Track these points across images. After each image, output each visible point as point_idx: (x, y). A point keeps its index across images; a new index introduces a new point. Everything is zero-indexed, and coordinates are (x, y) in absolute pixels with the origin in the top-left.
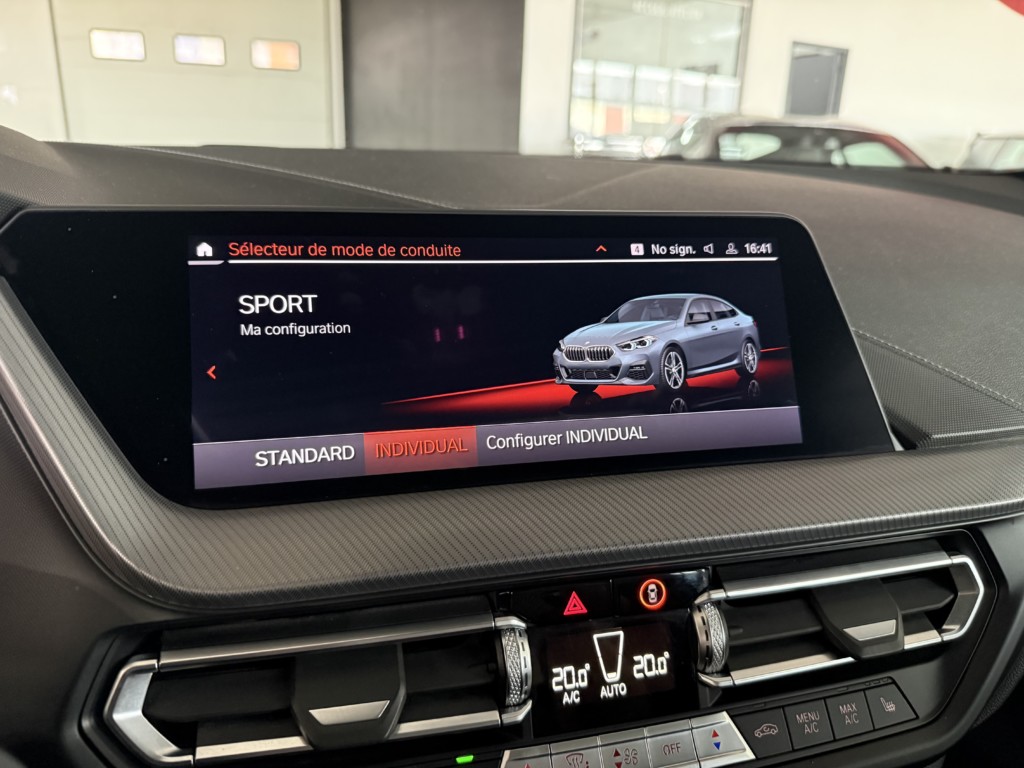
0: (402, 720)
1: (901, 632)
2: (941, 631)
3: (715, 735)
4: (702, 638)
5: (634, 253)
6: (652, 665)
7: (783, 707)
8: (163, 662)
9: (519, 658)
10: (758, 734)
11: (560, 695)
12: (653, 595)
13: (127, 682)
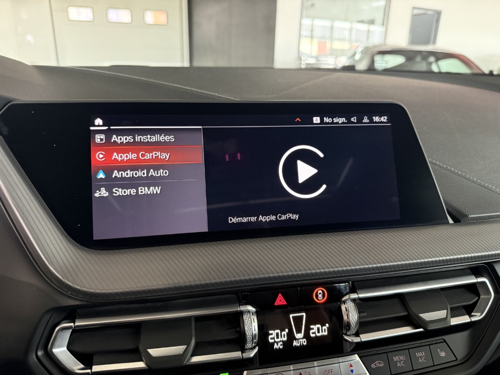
0: (193, 355)
1: (449, 316)
2: (470, 316)
3: (351, 366)
4: (345, 317)
5: (315, 122)
6: (320, 330)
7: (386, 353)
8: (77, 324)
10: (373, 366)
11: (273, 344)
12: (320, 296)
13: (59, 334)
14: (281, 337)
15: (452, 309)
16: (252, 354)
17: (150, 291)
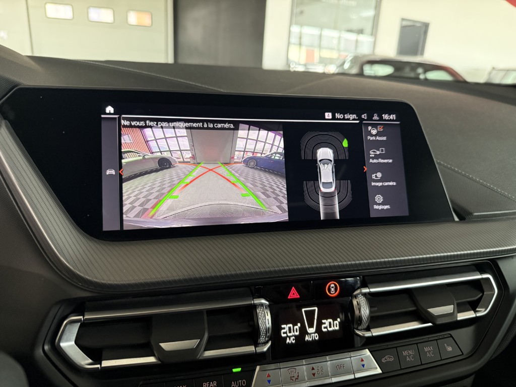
0: (206, 349)
1: (456, 311)
2: (475, 312)
3: (362, 360)
4: (357, 312)
5: (327, 117)
6: (331, 325)
7: (396, 347)
8: (85, 317)
9: (265, 319)
10: (383, 360)
11: (285, 339)
12: (333, 289)
13: (67, 327)
14: (294, 332)
15: (458, 304)
16: (265, 349)
17: (164, 283)
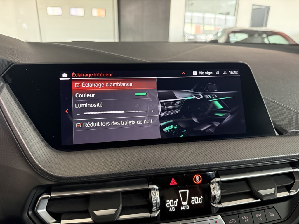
0: (121, 214)
1: (276, 192)
2: (289, 192)
3: (216, 222)
4: (213, 192)
5: (194, 74)
6: (197, 200)
7: (238, 214)
8: (52, 195)
9: (156, 197)
10: (230, 222)
11: (169, 208)
12: (198, 179)
13: (41, 201)
14: (174, 204)
15: (278, 188)
16: (156, 214)
17: (95, 176)
